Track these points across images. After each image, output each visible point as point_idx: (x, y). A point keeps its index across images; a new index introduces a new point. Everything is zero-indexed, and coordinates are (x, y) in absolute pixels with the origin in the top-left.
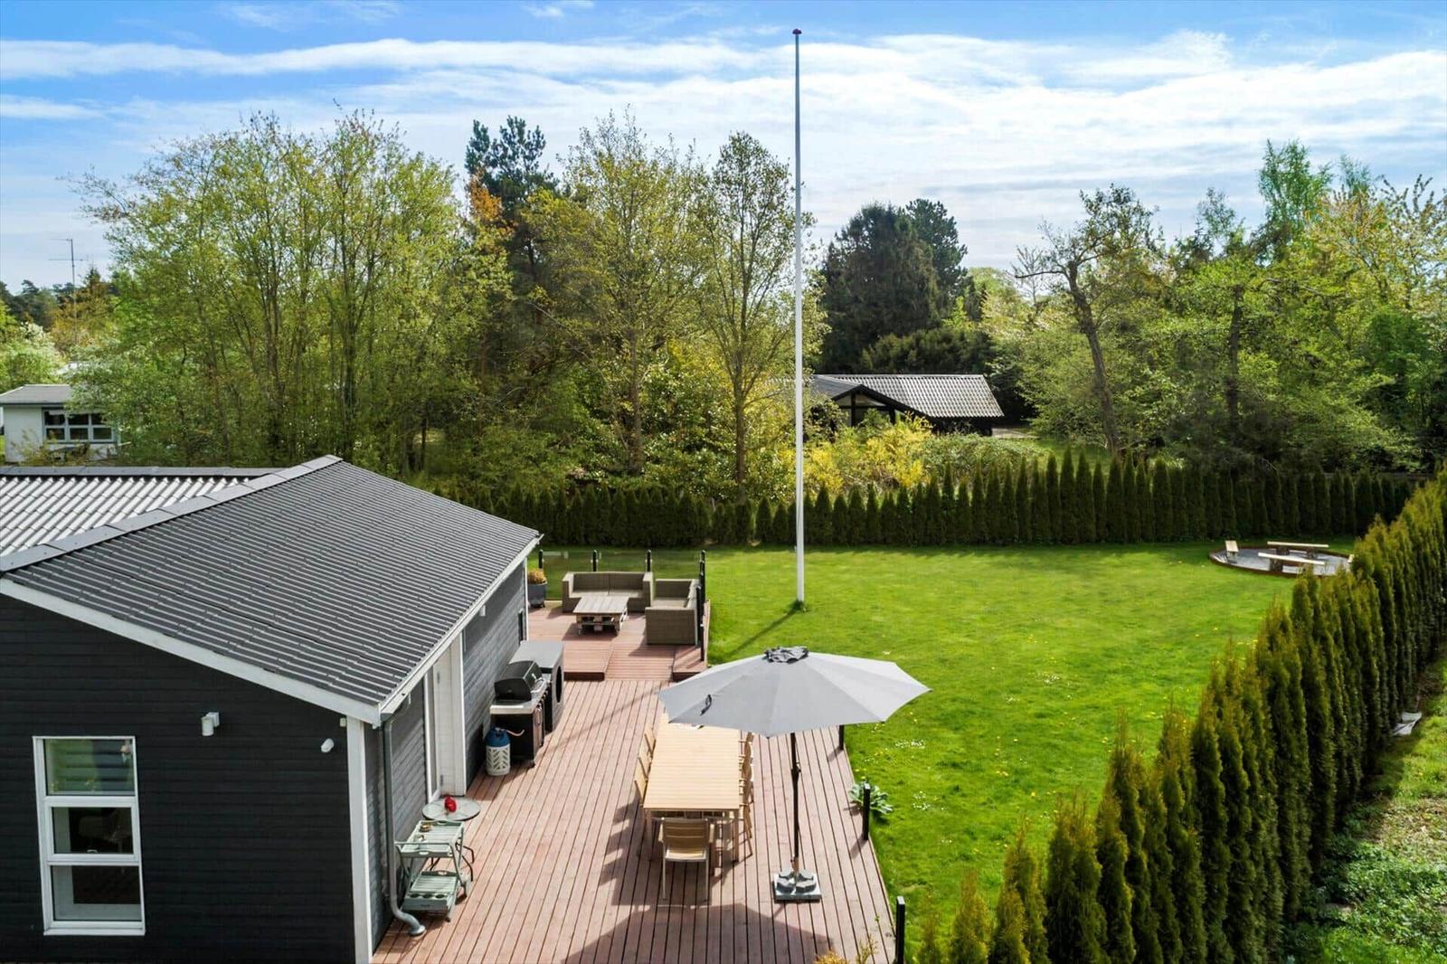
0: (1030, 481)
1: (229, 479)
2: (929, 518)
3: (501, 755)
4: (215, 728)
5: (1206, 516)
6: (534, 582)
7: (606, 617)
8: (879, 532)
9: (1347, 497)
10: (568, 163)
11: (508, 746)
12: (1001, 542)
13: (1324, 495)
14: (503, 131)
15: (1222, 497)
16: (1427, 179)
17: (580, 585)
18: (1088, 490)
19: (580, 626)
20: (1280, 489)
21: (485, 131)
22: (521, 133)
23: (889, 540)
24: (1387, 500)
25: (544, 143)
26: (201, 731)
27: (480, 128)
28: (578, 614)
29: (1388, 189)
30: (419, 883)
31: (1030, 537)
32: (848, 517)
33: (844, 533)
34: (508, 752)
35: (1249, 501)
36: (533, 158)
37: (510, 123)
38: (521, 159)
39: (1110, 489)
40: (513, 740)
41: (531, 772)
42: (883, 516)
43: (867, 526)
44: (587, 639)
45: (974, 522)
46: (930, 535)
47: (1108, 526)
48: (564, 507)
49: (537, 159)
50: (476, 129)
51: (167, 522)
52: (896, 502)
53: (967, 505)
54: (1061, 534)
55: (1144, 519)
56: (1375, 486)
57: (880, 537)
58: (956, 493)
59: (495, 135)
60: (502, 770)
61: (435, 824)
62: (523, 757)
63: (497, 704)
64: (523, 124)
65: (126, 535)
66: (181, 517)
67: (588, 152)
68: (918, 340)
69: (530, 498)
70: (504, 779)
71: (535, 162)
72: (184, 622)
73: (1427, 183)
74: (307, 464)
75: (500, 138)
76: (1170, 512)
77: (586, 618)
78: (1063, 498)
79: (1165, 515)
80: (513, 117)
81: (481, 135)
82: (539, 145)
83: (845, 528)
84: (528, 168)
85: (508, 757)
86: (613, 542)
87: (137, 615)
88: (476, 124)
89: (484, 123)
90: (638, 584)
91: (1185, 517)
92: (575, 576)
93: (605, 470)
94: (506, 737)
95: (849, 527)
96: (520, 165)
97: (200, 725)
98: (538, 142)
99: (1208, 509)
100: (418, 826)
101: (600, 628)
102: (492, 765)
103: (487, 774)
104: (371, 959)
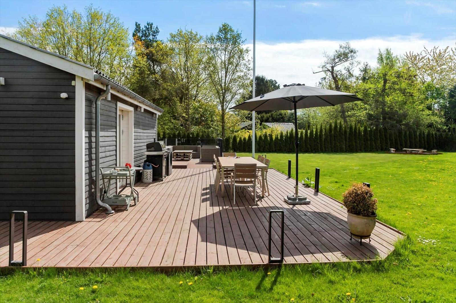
0: (324, 131)
2: (290, 143)
3: (149, 173)
5: (380, 143)
7: (185, 154)
8: (274, 148)
9: (424, 138)
11: (152, 170)
12: (314, 151)
13: (417, 137)
14: (145, 27)
15: (385, 137)
16: (437, 47)
18: (343, 134)
20: (403, 135)
22: (151, 27)
23: (277, 151)
24: (436, 138)
25: (159, 31)
27: (138, 24)
29: (425, 50)
31: (324, 150)
32: (263, 143)
33: (262, 148)
34: (152, 172)
35: (394, 139)
36: (155, 36)
37: (148, 24)
38: (151, 36)
39: (350, 134)
40: (154, 168)
42: (275, 143)
43: (270, 146)
44: (178, 161)
45: (305, 145)
46: (291, 149)
47: (349, 146)
49: (156, 36)
52: (279, 138)
53: (303, 139)
54: (334, 149)
55: (361, 144)
56: (432, 134)
57: (274, 150)
58: (299, 135)
59: (142, 27)
60: (149, 179)
62: (157, 177)
64: (152, 25)
68: (272, 115)
70: (150, 184)
73: (437, 48)
75: (144, 29)
76: (369, 142)
77: (178, 154)
78: (334, 137)
79: (367, 143)
80: (149, 22)
81: (138, 26)
82: (158, 32)
83: (262, 146)
84: (153, 38)
85: (152, 175)
88: (136, 23)
90: (195, 150)
91: (373, 143)
94: (151, 166)
95: (263, 146)
99: (381, 141)
101: (183, 158)
102: (145, 177)
103: (142, 182)
104: (84, 219)
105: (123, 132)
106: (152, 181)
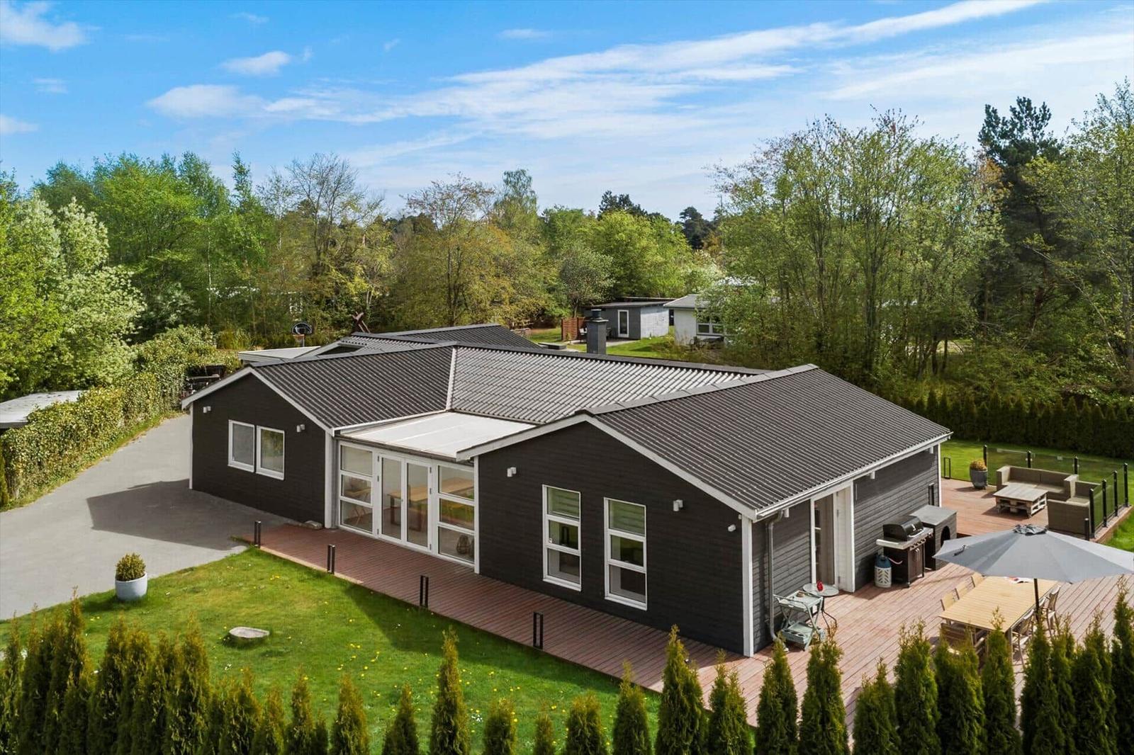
1: (742, 375)
3: (884, 574)
4: (680, 508)
6: (976, 469)
7: (1020, 503)
10: (1083, 126)
11: (890, 569)
14: (1013, 110)
17: (1014, 477)
19: (999, 507)
21: (995, 111)
22: (1029, 109)
25: (1050, 115)
26: (673, 508)
27: (991, 110)
28: (997, 497)
30: (795, 627)
34: (889, 573)
36: (1040, 128)
37: (1019, 102)
38: (1029, 130)
40: (893, 566)
41: (905, 590)
44: (1002, 517)
48: (1036, 416)
49: (1043, 128)
50: (987, 111)
51: (685, 398)
59: (1005, 113)
60: (884, 584)
61: (806, 594)
62: (901, 579)
63: (885, 539)
64: (1029, 102)
65: (660, 403)
66: (694, 396)
67: (1106, 113)
69: (1006, 406)
70: (885, 590)
71: (1041, 131)
72: (670, 451)
74: (790, 369)
75: (1009, 115)
77: (1003, 501)
80: (1021, 98)
81: (991, 114)
82: (1045, 117)
84: (1035, 136)
85: (890, 576)
86: (1079, 449)
87: (648, 444)
88: (988, 107)
89: (994, 105)
90: (1060, 482)
92: (1011, 469)
93: (1099, 388)
94: (888, 563)
96: (1027, 135)
97: (672, 505)
98: (1044, 115)
100: (796, 593)
101: (1015, 510)
102: (878, 579)
103: (874, 585)
104: (752, 654)
105: (838, 513)
106: (892, 585)
